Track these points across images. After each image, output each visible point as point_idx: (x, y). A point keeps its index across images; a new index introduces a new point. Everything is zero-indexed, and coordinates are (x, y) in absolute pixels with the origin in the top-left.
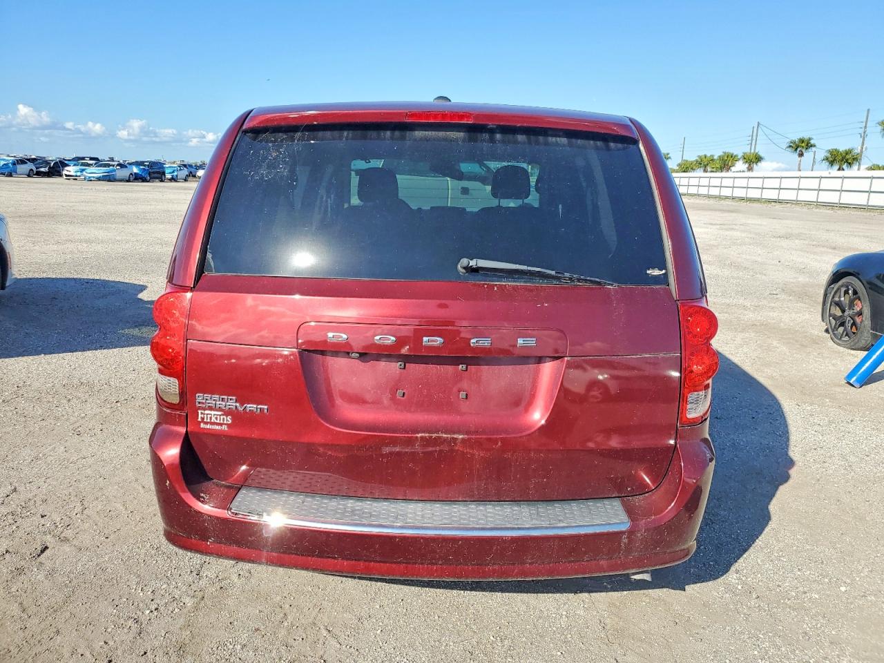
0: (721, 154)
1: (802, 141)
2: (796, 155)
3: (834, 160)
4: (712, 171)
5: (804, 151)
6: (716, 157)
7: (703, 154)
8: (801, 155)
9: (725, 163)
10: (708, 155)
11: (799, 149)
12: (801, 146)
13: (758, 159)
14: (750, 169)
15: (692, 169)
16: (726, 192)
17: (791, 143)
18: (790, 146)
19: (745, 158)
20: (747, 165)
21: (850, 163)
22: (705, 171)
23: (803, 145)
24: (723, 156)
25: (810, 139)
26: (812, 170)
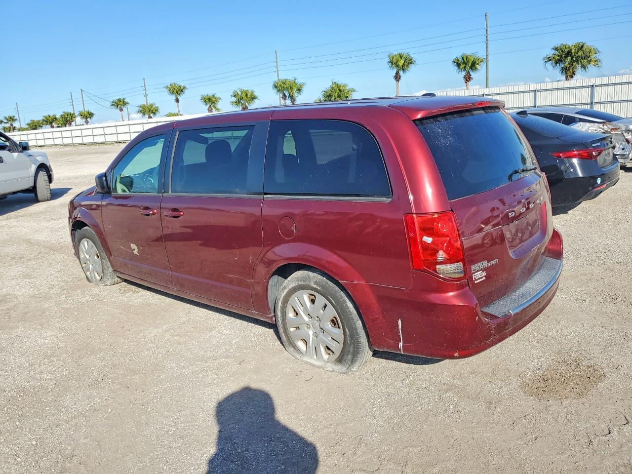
0: (62, 113)
1: (119, 100)
2: (118, 110)
3: (145, 111)
4: (58, 127)
5: (122, 107)
6: (58, 116)
7: (47, 114)
8: (121, 110)
9: (67, 120)
10: (51, 115)
11: (119, 106)
12: (120, 104)
13: (91, 115)
14: (87, 122)
15: (40, 126)
16: (78, 140)
17: (113, 102)
18: (113, 105)
19: (82, 115)
20: (84, 120)
21: (154, 113)
22: (52, 127)
23: (121, 103)
24: (64, 115)
25: (124, 99)
26: (129, 120)
